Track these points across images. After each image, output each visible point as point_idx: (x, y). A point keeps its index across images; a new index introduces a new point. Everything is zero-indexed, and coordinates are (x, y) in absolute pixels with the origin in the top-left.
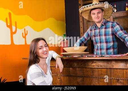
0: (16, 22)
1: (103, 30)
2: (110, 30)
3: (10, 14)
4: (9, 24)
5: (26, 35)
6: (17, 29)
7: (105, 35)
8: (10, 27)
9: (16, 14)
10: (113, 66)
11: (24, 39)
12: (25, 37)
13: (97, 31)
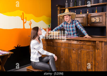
0: (26, 18)
1: (71, 25)
2: (74, 25)
3: (23, 13)
4: (22, 18)
5: (31, 24)
6: (27, 21)
7: (72, 27)
8: (23, 20)
9: (26, 13)
10: (71, 42)
11: (30, 26)
12: (30, 25)
13: (68, 25)
